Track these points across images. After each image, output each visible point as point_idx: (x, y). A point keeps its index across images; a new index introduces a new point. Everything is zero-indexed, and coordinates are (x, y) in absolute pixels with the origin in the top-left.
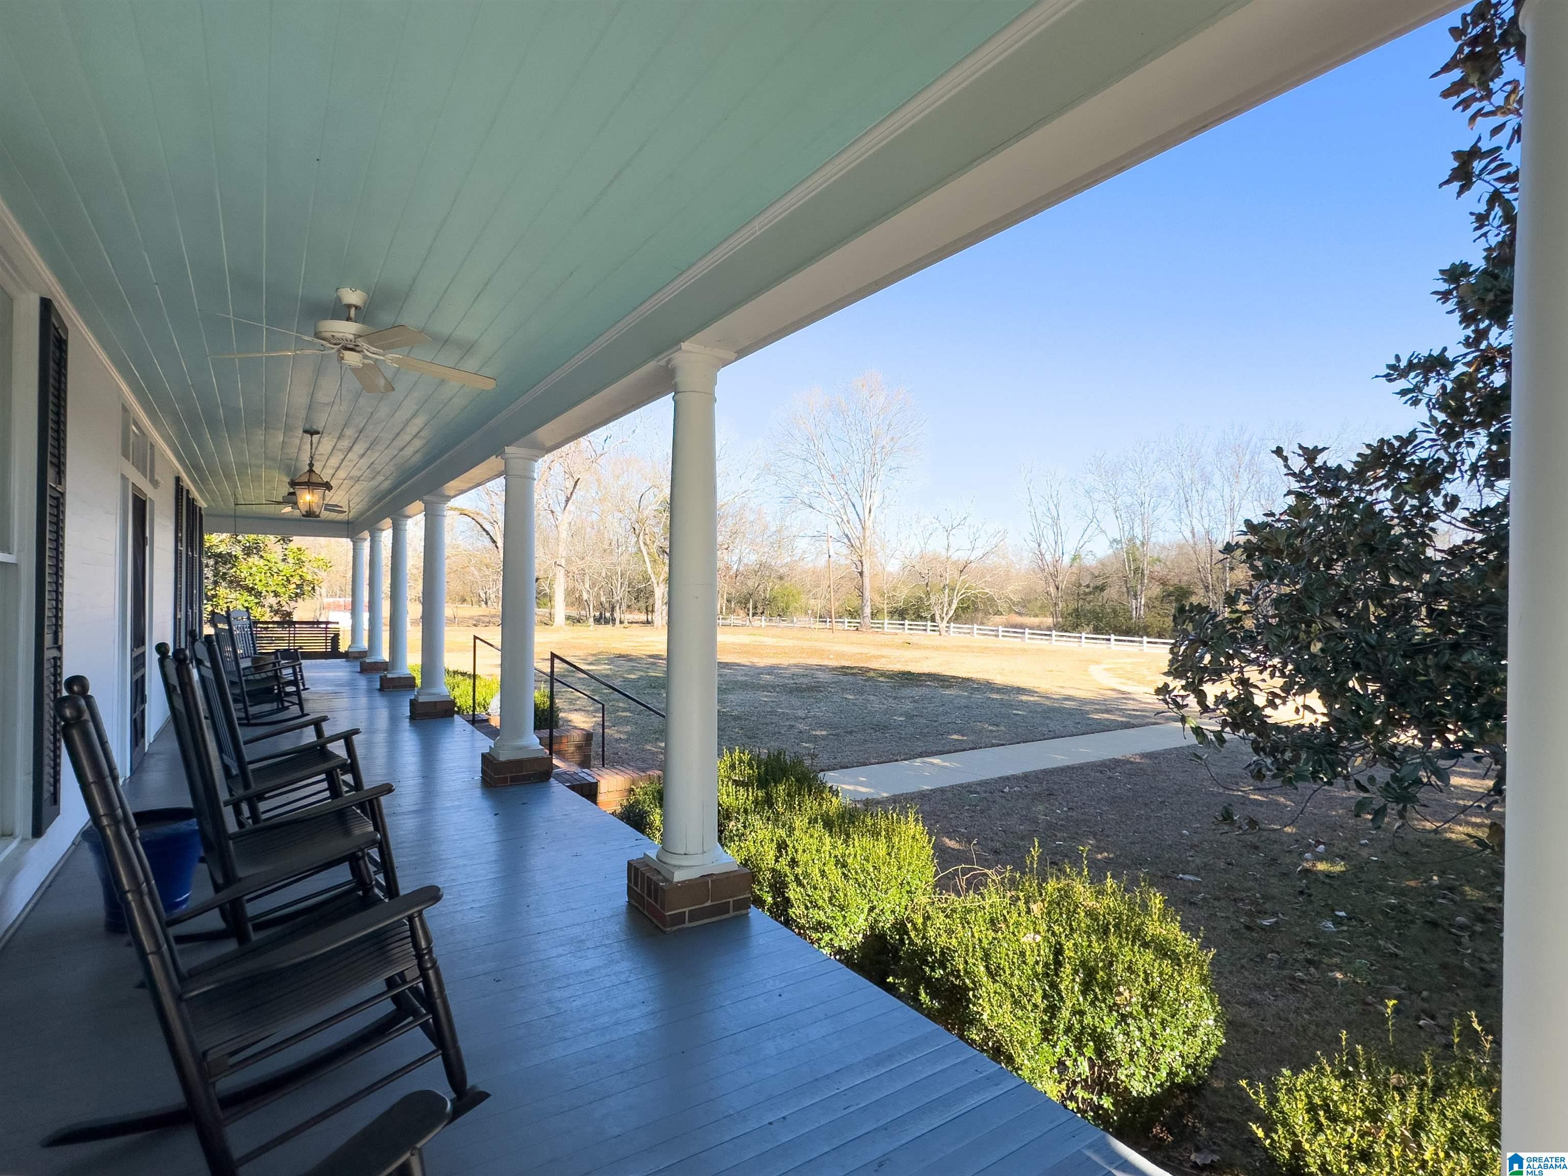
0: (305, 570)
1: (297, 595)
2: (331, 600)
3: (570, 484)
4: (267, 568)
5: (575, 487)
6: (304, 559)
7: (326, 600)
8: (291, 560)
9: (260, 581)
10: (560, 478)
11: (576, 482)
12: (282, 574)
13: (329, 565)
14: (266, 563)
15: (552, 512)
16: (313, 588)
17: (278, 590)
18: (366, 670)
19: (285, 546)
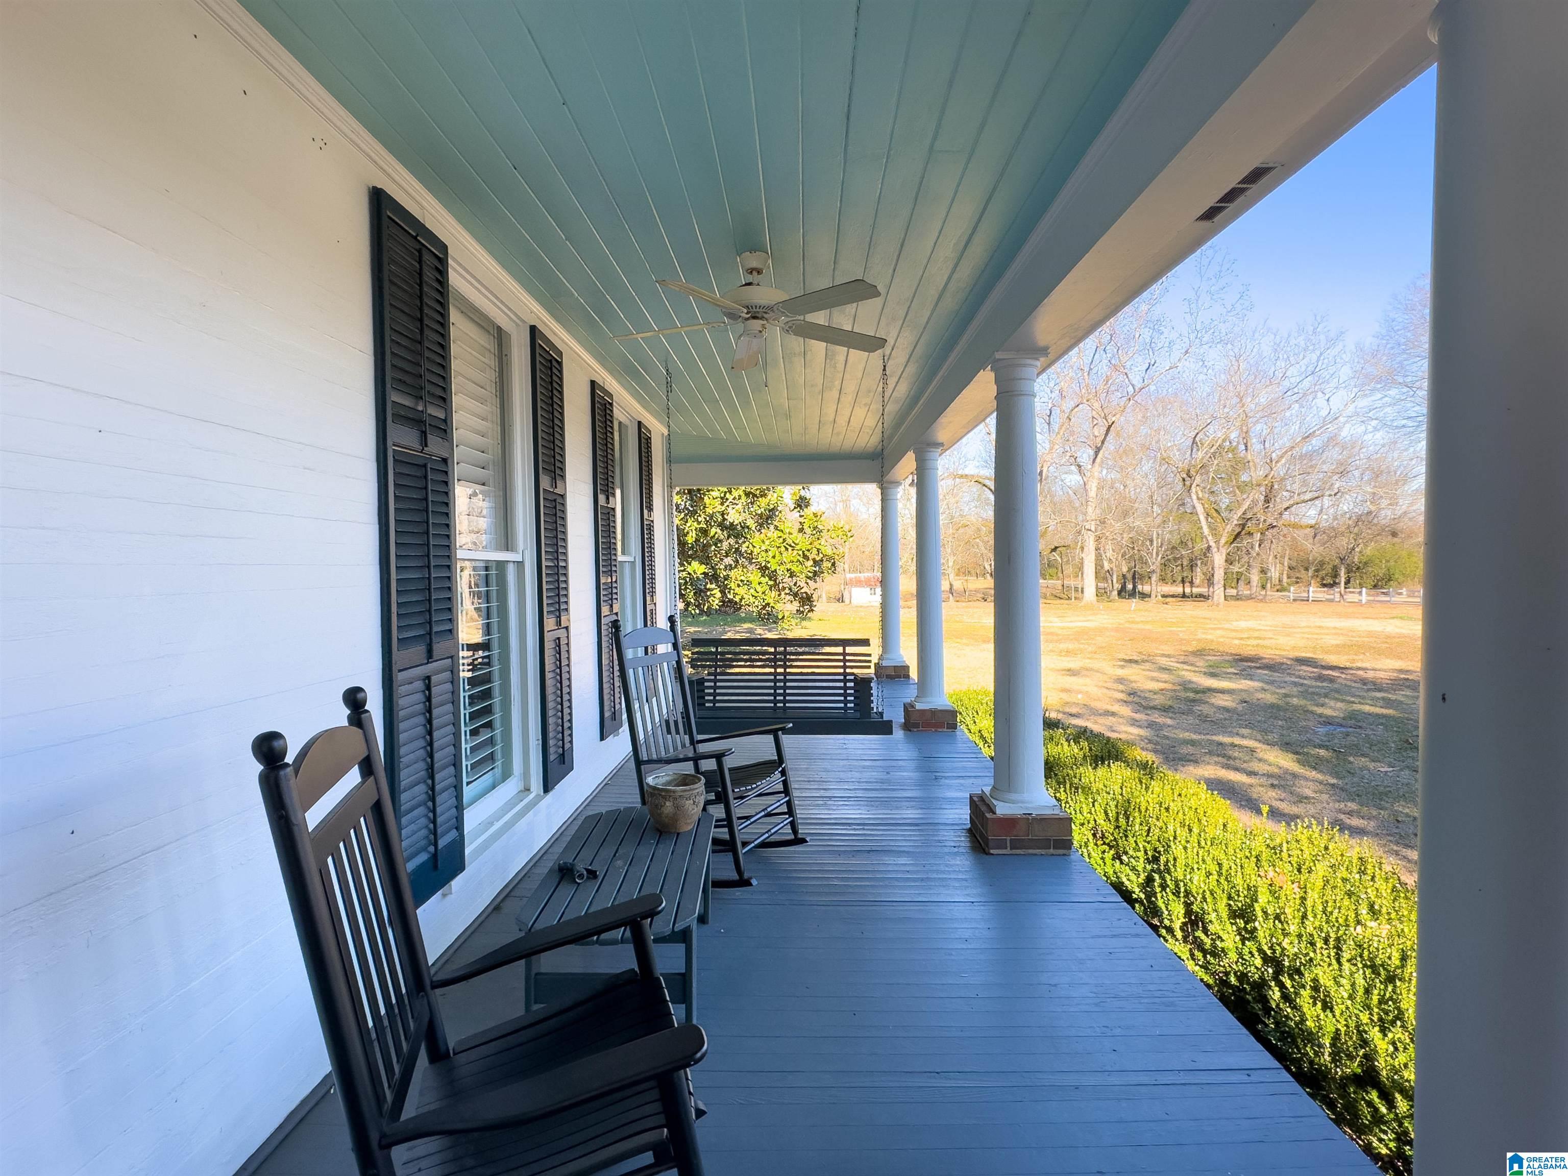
0: (823, 541)
1: (815, 573)
2: (853, 576)
3: (1100, 431)
4: (781, 540)
5: (1106, 434)
6: (820, 527)
7: (849, 576)
8: (808, 531)
9: (774, 557)
10: (1087, 426)
11: (1110, 427)
12: (798, 547)
13: (849, 534)
14: (780, 534)
15: (1079, 466)
16: (833, 564)
17: (794, 568)
18: (916, 725)
19: (802, 514)
